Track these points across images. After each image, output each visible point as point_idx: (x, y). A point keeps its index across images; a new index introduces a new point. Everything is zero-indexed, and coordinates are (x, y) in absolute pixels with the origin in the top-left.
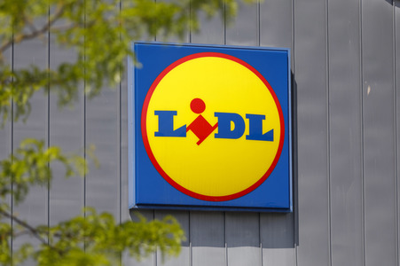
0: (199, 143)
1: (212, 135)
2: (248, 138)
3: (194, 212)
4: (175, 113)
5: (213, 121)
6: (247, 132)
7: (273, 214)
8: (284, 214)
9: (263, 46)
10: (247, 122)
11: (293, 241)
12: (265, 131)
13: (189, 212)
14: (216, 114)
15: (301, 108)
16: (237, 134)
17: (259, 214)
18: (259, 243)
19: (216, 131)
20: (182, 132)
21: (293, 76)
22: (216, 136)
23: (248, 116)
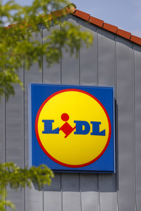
0: (65, 137)
2: (92, 134)
3: (63, 173)
4: (53, 121)
5: (73, 125)
6: (91, 131)
7: (105, 174)
8: (111, 174)
9: (99, 85)
10: (91, 125)
11: (116, 188)
13: (61, 174)
15: (120, 119)
16: (86, 132)
17: (98, 174)
18: (98, 189)
19: (75, 130)
20: (57, 131)
21: (115, 101)
22: (75, 133)
23: (92, 122)
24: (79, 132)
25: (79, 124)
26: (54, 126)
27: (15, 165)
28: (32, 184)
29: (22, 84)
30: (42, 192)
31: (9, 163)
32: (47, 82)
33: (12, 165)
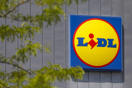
0: (92, 48)
1: (96, 46)
3: (90, 71)
4: (84, 38)
5: (96, 41)
6: (108, 45)
7: (116, 72)
8: (120, 72)
9: (113, 16)
10: (108, 41)
11: (123, 81)
12: (113, 44)
13: (88, 71)
14: (97, 39)
15: (125, 37)
16: (104, 45)
17: (111, 72)
18: (111, 81)
19: (97, 44)
20: (86, 45)
21: (123, 26)
22: (98, 46)
23: (108, 39)
24: (100, 45)
25: (100, 40)
26: (85, 42)
27: (60, 66)
28: (71, 79)
29: (65, 15)
30: (76, 83)
31: (57, 65)
32: (80, 14)
33: (58, 66)
